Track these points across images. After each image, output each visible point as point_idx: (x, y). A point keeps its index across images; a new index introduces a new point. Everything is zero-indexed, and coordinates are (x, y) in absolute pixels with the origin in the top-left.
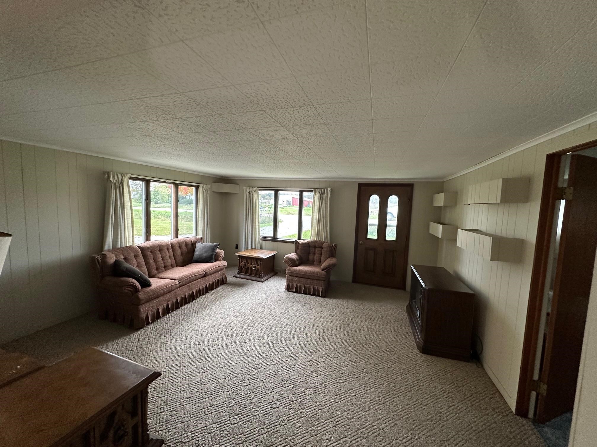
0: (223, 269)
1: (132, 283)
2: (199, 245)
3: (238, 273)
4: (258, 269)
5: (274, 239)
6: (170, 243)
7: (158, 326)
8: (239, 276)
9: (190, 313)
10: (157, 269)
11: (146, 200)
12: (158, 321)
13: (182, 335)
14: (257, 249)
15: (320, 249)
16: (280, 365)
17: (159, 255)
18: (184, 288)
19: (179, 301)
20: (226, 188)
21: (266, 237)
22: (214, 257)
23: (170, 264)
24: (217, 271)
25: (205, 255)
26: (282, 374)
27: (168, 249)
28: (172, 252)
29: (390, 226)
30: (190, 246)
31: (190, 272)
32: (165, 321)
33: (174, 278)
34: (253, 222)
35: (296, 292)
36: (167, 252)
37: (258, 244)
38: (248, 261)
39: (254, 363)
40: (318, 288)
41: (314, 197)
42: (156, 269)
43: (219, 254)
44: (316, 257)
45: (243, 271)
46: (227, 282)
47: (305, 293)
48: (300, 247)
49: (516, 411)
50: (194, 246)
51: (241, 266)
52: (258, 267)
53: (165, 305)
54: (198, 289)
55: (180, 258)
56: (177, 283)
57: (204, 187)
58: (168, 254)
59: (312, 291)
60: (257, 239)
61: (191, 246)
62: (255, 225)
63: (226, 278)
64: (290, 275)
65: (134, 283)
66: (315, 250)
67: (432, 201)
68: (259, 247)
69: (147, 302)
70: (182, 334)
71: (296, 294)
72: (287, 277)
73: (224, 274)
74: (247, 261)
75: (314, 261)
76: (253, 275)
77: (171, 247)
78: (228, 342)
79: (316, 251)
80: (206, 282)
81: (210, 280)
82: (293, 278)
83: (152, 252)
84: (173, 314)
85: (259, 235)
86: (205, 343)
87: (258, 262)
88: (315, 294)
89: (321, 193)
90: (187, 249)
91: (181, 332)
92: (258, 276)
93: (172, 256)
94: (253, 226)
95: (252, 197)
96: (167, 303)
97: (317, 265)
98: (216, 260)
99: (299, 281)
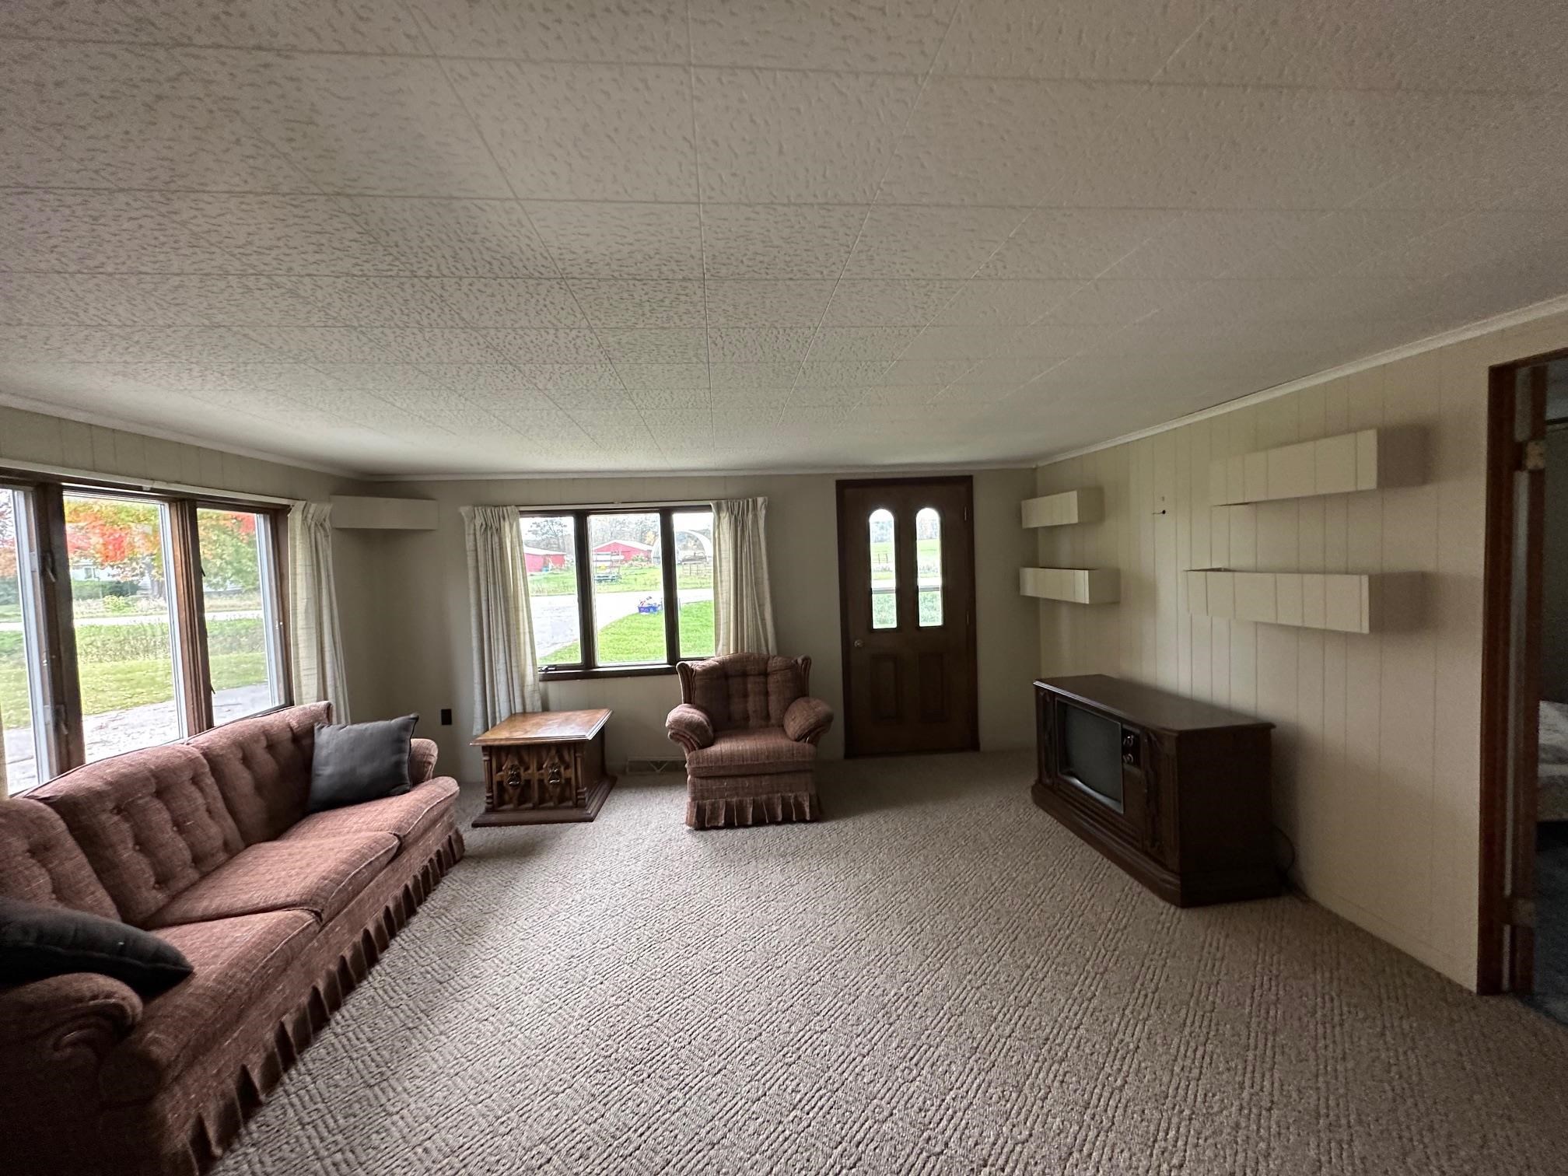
0: (446, 810)
1: (95, 997)
2: (327, 738)
3: (488, 811)
4: (568, 780)
5: (587, 669)
6: (198, 753)
7: (268, 1160)
8: (494, 817)
9: (391, 1028)
10: (162, 881)
11: (43, 573)
12: (253, 1127)
13: (426, 1150)
14: (534, 713)
15: (762, 679)
16: (906, 1108)
17: (159, 816)
18: (333, 929)
19: (322, 995)
20: (387, 514)
21: (557, 667)
22: (406, 772)
23: (219, 843)
24: (434, 822)
25: (366, 770)
26: (946, 1145)
27: (195, 780)
28: (216, 788)
29: (925, 590)
30: (288, 747)
31: (344, 856)
32: (291, 1112)
33: (280, 901)
34: (508, 624)
35: (729, 825)
36: (197, 794)
37: (532, 697)
38: (526, 758)
39: (819, 1145)
40: (796, 797)
41: (718, 525)
42: (157, 882)
43: (424, 755)
44: (753, 704)
45: (507, 797)
46: (465, 853)
47: (759, 822)
48: (698, 683)
49: (1478, 985)
50: (306, 742)
51: (500, 783)
52: (570, 773)
53: (270, 1036)
54: (380, 914)
55: (253, 808)
56: (309, 918)
57: (312, 511)
58: (200, 801)
59: (807, 810)
60: (530, 678)
61: (290, 746)
62: (518, 634)
63: (460, 839)
64: (702, 778)
65: (109, 995)
66: (745, 684)
67: (1018, 515)
68: (538, 704)
69: (190, 1065)
70: (428, 1144)
71: (730, 833)
72: (694, 784)
73: (451, 826)
74: (521, 761)
75: (747, 718)
76: (551, 804)
77: (207, 769)
78: (656, 1096)
79: (749, 686)
80: (404, 877)
81: (416, 861)
82: (713, 785)
83: (123, 809)
84: (311, 1066)
85: (534, 664)
86: (564, 1145)
87: (567, 757)
88: (792, 816)
89: (736, 512)
90: (278, 762)
91: (415, 1141)
92: (570, 803)
93: (220, 804)
94: (509, 636)
95: (496, 539)
96: (277, 1026)
97: (761, 727)
98: (417, 780)
99: (736, 788)
